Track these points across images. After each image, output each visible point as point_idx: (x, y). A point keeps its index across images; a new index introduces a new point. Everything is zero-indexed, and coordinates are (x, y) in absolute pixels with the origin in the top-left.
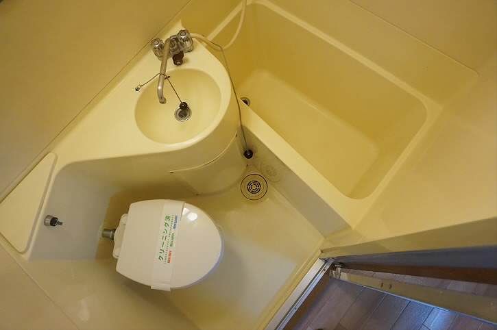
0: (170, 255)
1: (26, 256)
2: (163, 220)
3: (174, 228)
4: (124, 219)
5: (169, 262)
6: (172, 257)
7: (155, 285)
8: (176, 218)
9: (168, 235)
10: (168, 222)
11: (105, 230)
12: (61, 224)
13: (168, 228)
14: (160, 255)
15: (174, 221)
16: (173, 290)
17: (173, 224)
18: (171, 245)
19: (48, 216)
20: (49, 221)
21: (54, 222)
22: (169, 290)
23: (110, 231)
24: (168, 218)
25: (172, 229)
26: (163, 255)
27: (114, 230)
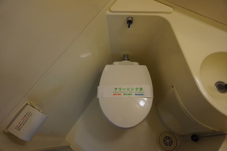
0: (118, 94)
1: (108, 13)
2: (139, 87)
3: (136, 94)
4: (136, 64)
5: (114, 94)
6: (117, 96)
7: (100, 88)
8: (142, 95)
9: (130, 91)
10: (139, 89)
11: (128, 55)
12: (129, 27)
13: (135, 90)
14: (118, 89)
15: (140, 93)
16: (98, 99)
17: (138, 93)
18: (124, 94)
19: (132, 18)
20: (130, 19)
21: (130, 22)
22: (98, 97)
23: (128, 58)
24: (141, 89)
25: (135, 93)
26: (118, 90)
27: (128, 60)
